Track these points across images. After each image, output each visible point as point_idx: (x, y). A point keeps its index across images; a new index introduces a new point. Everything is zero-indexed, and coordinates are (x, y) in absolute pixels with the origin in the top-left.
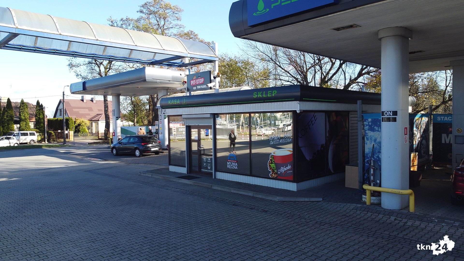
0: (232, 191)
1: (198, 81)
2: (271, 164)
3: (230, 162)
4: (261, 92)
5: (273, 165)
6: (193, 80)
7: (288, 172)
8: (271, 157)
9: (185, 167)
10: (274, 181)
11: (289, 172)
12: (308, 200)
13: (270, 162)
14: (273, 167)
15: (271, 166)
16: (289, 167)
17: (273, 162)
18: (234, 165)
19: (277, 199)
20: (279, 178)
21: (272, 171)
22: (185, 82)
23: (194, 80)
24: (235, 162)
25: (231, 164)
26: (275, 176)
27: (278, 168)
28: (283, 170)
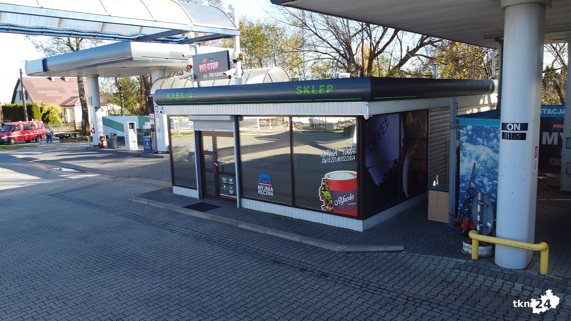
0: (269, 233)
1: (210, 66)
2: (323, 192)
3: (261, 185)
4: (309, 87)
5: (326, 194)
6: (202, 64)
7: (350, 204)
8: (324, 182)
9: (196, 189)
10: (329, 215)
11: (352, 204)
12: (383, 249)
13: (323, 189)
14: (327, 197)
15: (323, 194)
16: (351, 197)
17: (327, 189)
18: (267, 191)
19: (338, 249)
20: (335, 212)
21: (325, 202)
22: (191, 66)
23: (204, 63)
24: (269, 186)
25: (264, 188)
26: (331, 209)
27: (334, 196)
28: (342, 200)
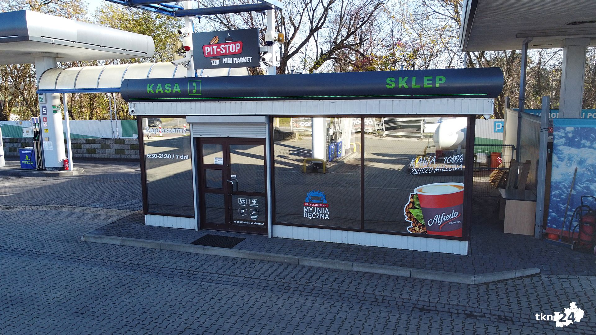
0: (355, 269)
1: (225, 48)
3: (309, 206)
4: (406, 78)
5: (416, 212)
6: (209, 45)
7: (452, 223)
8: (412, 198)
9: (194, 217)
10: (418, 238)
11: (454, 223)
13: (410, 206)
14: (417, 216)
15: (410, 213)
16: (454, 215)
17: (417, 207)
18: (319, 213)
19: (472, 281)
20: (429, 234)
21: (413, 222)
22: (187, 49)
23: (214, 45)
24: (323, 207)
25: (313, 210)
26: (421, 230)
28: (439, 219)
